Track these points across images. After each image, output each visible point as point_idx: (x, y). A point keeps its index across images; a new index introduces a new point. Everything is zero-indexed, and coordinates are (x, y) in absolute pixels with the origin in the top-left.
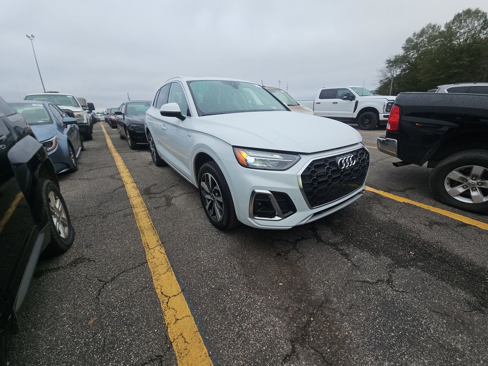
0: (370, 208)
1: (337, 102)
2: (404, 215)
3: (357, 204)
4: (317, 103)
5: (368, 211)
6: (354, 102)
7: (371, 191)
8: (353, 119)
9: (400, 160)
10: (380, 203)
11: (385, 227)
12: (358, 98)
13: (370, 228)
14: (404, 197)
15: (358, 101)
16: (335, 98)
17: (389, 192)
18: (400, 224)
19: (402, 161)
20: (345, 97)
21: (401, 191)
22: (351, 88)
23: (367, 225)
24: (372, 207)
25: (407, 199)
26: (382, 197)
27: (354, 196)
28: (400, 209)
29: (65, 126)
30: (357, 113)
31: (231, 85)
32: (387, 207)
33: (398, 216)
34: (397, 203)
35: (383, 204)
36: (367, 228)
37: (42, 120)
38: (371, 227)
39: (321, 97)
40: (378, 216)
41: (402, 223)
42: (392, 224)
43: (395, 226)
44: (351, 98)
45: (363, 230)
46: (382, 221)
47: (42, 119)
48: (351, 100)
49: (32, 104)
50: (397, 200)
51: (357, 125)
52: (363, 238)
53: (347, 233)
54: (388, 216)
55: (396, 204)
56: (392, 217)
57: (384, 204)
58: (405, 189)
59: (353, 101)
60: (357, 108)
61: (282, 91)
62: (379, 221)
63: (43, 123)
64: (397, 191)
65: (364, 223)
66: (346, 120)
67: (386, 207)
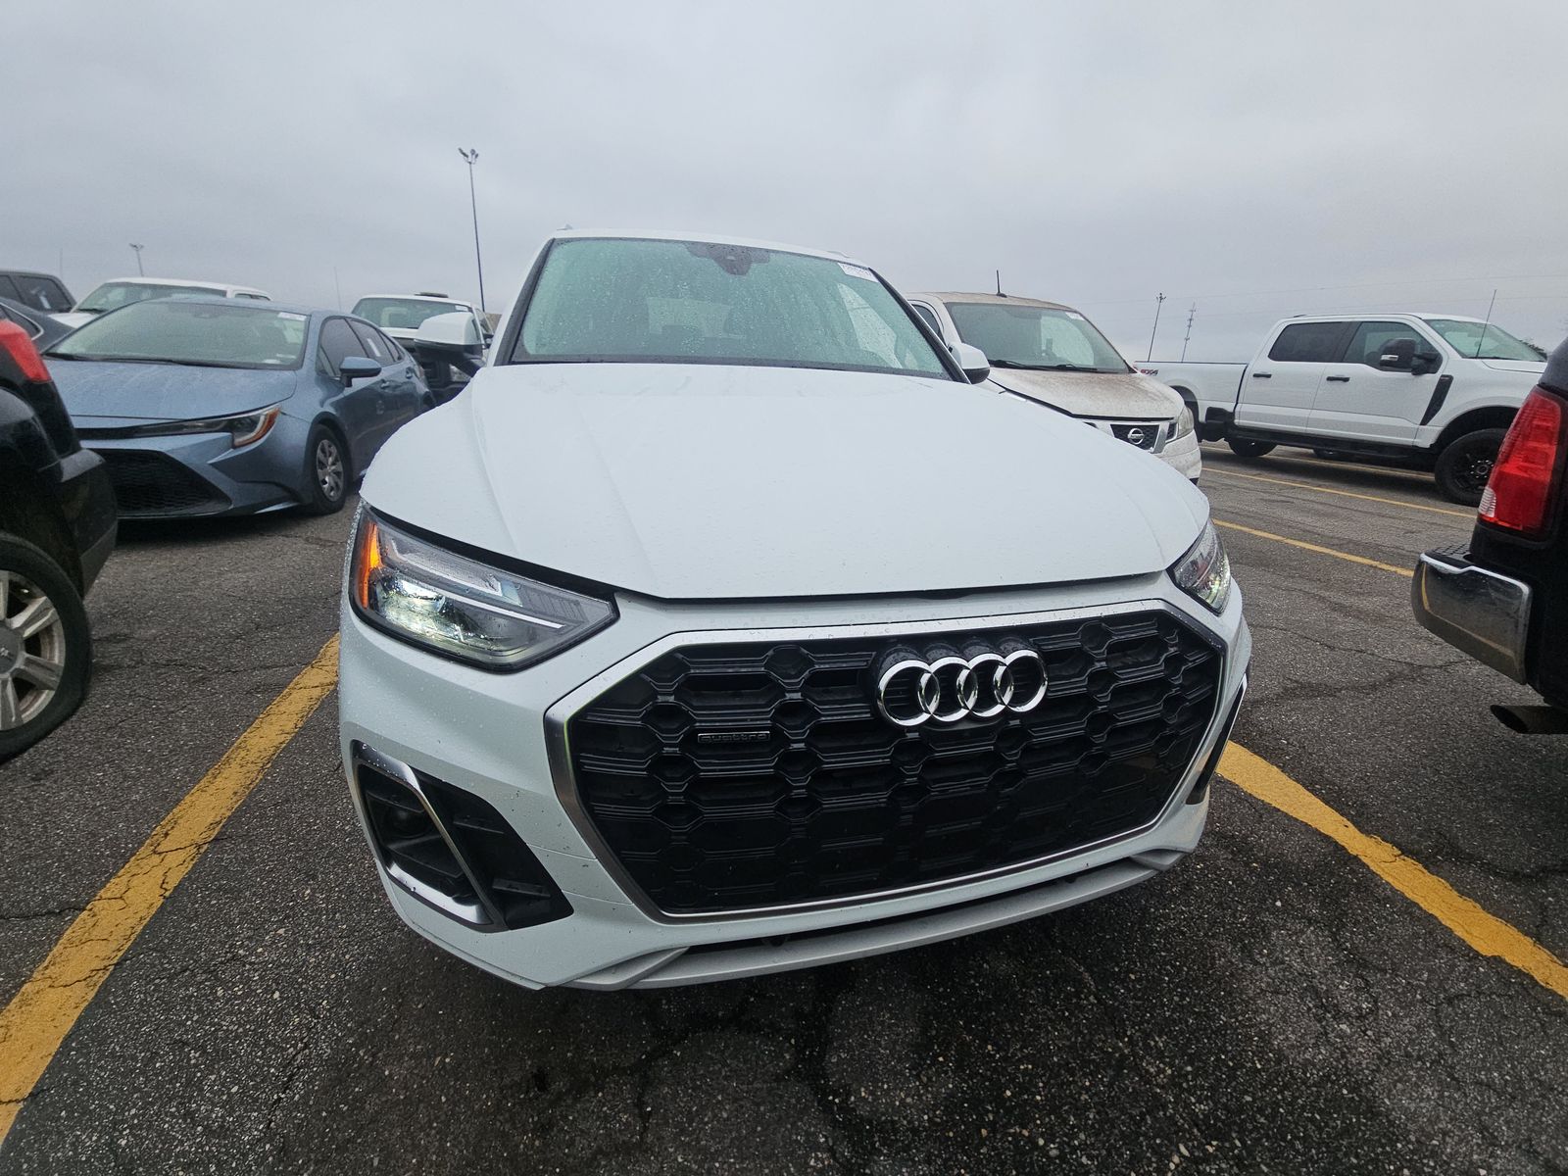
0: (1248, 939)
1: (1346, 376)
2: (1456, 1053)
3: (1187, 886)
4: (1256, 376)
5: (1226, 955)
6: (1430, 381)
7: (1317, 832)
8: (1414, 450)
9: (1537, 700)
10: (1335, 925)
11: (1275, 1112)
12: (1452, 364)
13: (1162, 1087)
14: (1517, 923)
15: (1451, 378)
16: (1342, 360)
17: (1429, 863)
18: (1391, 1123)
19: (1546, 705)
20: (1385, 357)
21: (1516, 877)
22: (1425, 321)
23: (1160, 1055)
24: (1267, 937)
25: (1528, 941)
26: (1366, 882)
27: (1070, 879)
28: (1450, 1001)
29: (345, 381)
30: (1440, 429)
31: (717, 259)
32: (1365, 965)
33: (1408, 1055)
34: (1452, 950)
35: (1354, 937)
36: (1146, 1077)
37: (277, 358)
38: (1174, 1083)
39: (1279, 352)
40: (1268, 1012)
41: (1412, 1117)
42: (1336, 1102)
43: (1347, 1131)
44: (1416, 362)
45: (1110, 1085)
46: (1278, 1062)
47: (278, 355)
48: (1418, 371)
49: (278, 312)
50: (1459, 932)
51: (1430, 477)
52: (1074, 1150)
53: (995, 1070)
54: (1342, 1035)
55: (1441, 961)
56: (1363, 1052)
57: (1359, 940)
58: (1544, 869)
59: (1428, 377)
60: (1440, 405)
61: (1073, 316)
62: (1260, 1054)
63: (276, 365)
64: (1490, 869)
65: (1147, 1036)
66: (1380, 452)
67: (1357, 963)
